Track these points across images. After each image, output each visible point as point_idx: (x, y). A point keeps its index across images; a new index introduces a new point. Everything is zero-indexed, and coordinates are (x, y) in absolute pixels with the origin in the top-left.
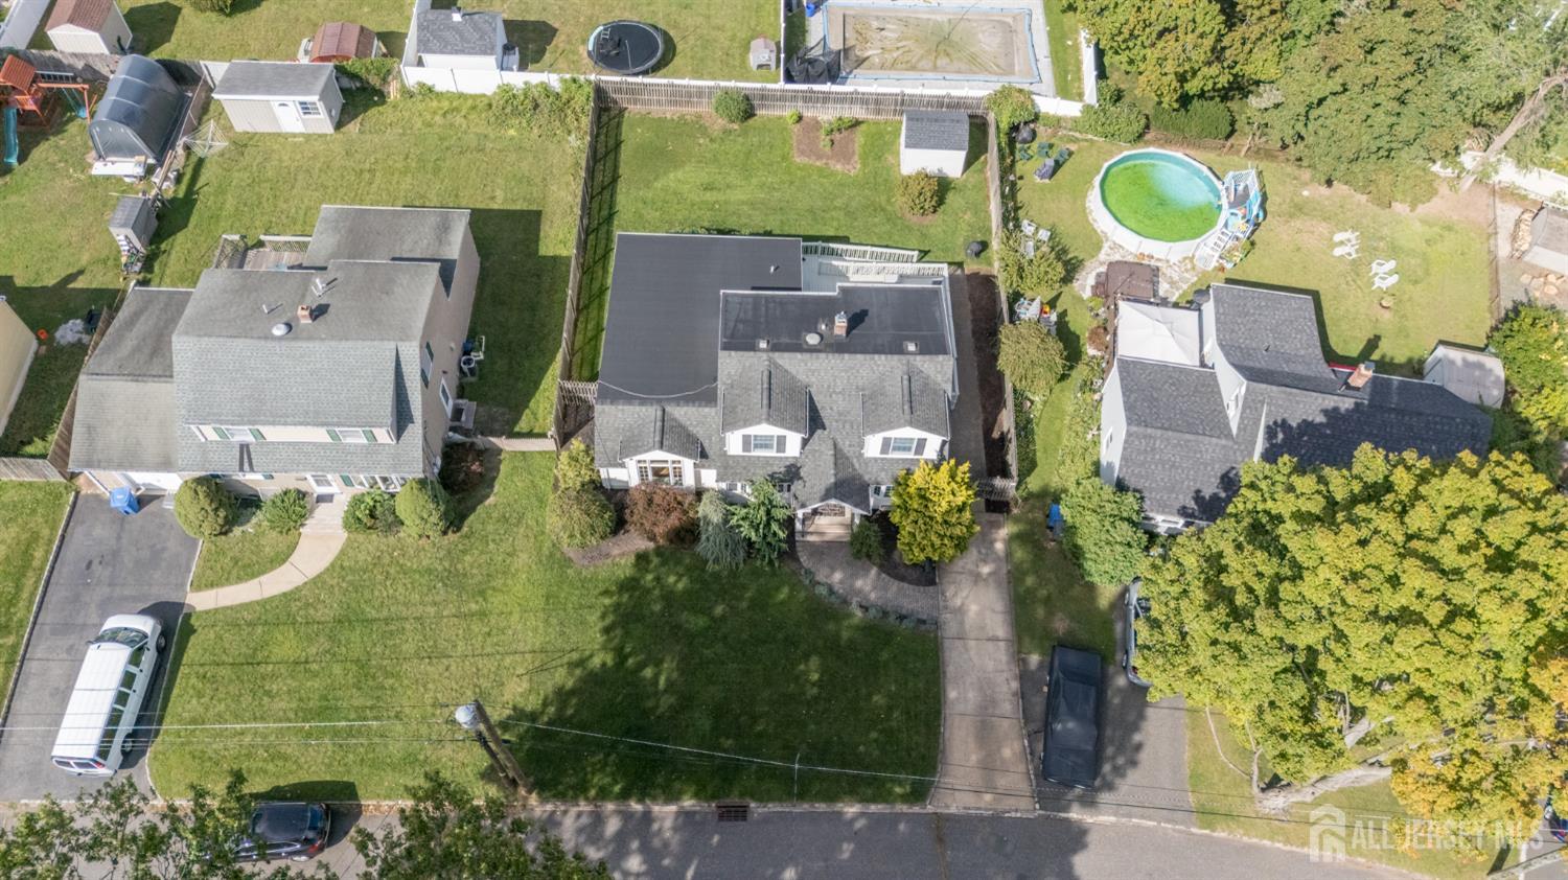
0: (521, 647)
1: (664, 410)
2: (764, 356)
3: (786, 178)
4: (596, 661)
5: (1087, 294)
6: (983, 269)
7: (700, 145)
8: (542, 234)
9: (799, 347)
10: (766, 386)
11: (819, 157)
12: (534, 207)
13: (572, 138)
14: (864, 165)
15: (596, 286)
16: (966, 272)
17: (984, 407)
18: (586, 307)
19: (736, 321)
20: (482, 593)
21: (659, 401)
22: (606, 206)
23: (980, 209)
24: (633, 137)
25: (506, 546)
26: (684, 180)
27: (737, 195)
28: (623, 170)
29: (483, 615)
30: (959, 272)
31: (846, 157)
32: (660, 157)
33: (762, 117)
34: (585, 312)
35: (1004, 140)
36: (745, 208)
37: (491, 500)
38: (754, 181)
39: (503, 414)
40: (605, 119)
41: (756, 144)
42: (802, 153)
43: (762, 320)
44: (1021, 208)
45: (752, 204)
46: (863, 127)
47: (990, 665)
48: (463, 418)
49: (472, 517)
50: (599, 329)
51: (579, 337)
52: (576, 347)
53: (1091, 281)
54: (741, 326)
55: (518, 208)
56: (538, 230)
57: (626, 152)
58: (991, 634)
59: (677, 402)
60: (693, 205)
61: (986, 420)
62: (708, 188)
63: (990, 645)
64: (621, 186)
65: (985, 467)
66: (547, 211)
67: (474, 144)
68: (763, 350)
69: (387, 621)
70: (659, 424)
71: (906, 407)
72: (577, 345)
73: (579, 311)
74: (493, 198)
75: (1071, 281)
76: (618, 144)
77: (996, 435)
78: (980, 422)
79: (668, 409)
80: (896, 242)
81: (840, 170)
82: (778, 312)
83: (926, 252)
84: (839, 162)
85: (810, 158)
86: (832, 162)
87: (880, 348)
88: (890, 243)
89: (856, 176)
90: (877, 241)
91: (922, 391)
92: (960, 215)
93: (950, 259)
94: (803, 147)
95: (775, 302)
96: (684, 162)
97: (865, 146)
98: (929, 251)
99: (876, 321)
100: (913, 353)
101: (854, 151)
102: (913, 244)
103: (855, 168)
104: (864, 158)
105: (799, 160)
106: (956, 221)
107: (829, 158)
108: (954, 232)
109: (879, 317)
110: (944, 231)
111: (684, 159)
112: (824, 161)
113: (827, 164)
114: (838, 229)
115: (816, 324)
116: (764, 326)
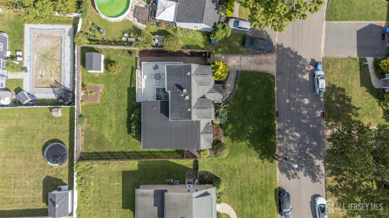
0: (246, 160)
2: (193, 110)
3: (106, 105)
4: (249, 144)
5: (145, 26)
6: (138, 52)
7: (94, 130)
8: (130, 170)
9: (190, 101)
10: (202, 109)
11: (97, 95)
12: (121, 174)
13: (94, 166)
14: (100, 83)
15: (147, 154)
16: (139, 57)
17: (181, 56)
18: (155, 156)
19: (181, 116)
20: (234, 170)
21: (199, 134)
22: (119, 154)
23: (117, 52)
24: (92, 149)
25: (223, 167)
26: (107, 134)
27: (114, 119)
28: (106, 150)
29: (239, 169)
30: (139, 59)
31: (97, 89)
32: (100, 140)
33: (82, 112)
34: (156, 156)
35: (93, 42)
36: (118, 116)
37: (211, 172)
38: (108, 114)
39: (188, 172)
40: (85, 158)
41: (93, 114)
42: (96, 100)
43: (180, 110)
44: (115, 40)
45: (117, 114)
46: (85, 83)
47: (247, 60)
48: (191, 181)
49: (216, 175)
50: (162, 152)
51: (165, 157)
52: (168, 157)
53: (140, 24)
54: (182, 115)
55: (121, 178)
56: (129, 171)
57: (98, 150)
58: (239, 60)
59: (199, 130)
60: (117, 130)
61: (185, 56)
62: (111, 126)
63: (242, 60)
64: (112, 150)
65: (198, 57)
66: (122, 170)
67: (98, 194)
68: (191, 110)
69: (241, 189)
70: (206, 134)
71: (206, 76)
72: (167, 157)
73: (156, 158)
74: (118, 185)
75: (141, 30)
76: (95, 153)
77: (189, 54)
78: (186, 57)
79: (201, 132)
80: (129, 75)
81: (102, 90)
82: (177, 106)
83: (132, 67)
84: (99, 90)
85: (98, 98)
86: (99, 92)
87: (189, 81)
88: (130, 77)
89: (105, 85)
90: (130, 80)
91: (201, 72)
92: (118, 57)
93: (135, 61)
94: (93, 100)
95: (173, 107)
96: (101, 134)
97: (92, 82)
98: (132, 66)
99: (179, 82)
100: (191, 73)
101: (95, 86)
102: (130, 70)
103: (101, 86)
104: (97, 83)
105: (99, 101)
106: (121, 58)
107: (97, 93)
108: (125, 59)
109: (177, 81)
110: (124, 62)
111: (100, 134)
112: (99, 94)
113: (100, 93)
114: (125, 91)
115: (181, 97)
116: (182, 110)
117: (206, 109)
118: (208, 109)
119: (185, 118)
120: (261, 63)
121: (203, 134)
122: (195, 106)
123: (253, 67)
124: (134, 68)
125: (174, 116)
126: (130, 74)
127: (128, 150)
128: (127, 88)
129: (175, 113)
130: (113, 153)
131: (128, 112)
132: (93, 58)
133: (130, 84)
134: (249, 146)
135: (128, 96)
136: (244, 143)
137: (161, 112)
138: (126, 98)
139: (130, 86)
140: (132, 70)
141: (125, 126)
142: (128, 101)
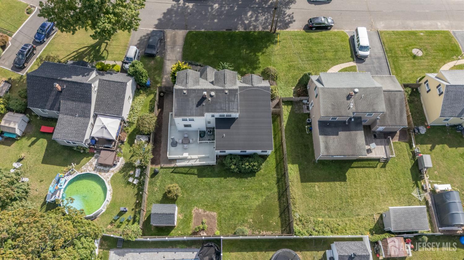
0: (278, 56)
2: (226, 88)
3: (219, 203)
4: (260, 53)
5: (121, 159)
6: (154, 167)
7: (251, 218)
8: (299, 173)
10: (226, 79)
11: (207, 215)
12: (305, 184)
13: (298, 216)
14: (191, 212)
15: (278, 154)
16: (160, 165)
17: (162, 118)
18: (280, 146)
19: (234, 101)
20: (290, 66)
21: (254, 87)
22: (281, 186)
23: (152, 193)
24: (275, 220)
25: (287, 77)
26: (256, 201)
27: (236, 194)
28: (276, 202)
29: (289, 62)
30: (162, 165)
31: (198, 215)
32: (264, 209)
34: (280, 144)
35: (137, 219)
36: (233, 188)
37: (293, 88)
38: (231, 201)
39: (296, 111)
40: (288, 229)
41: (231, 220)
42: (214, 217)
43: (227, 102)
44: (136, 195)
45: (231, 190)
46: (190, 232)
47: (171, 55)
48: (306, 107)
49: (297, 83)
50: (275, 138)
51: (280, 135)
52: (280, 131)
53: (118, 164)
54: (233, 99)
55: (309, 183)
56: (301, 174)
57: (278, 212)
58: (170, 61)
59: (249, 87)
60: (251, 189)
61: (162, 114)
62: (246, 197)
63: (170, 59)
64: (276, 195)
65: (165, 101)
66: (300, 184)
67: (332, 212)
68: (226, 90)
69: (309, 60)
70: (253, 81)
71: (188, 74)
72: (280, 133)
73: (282, 144)
74: (319, 187)
75: (125, 163)
76: (281, 216)
77: (160, 110)
78: (164, 113)
79: (251, 86)
80: (182, 176)
81: (200, 209)
82: (223, 105)
83: (172, 172)
84: (200, 213)
85: (211, 215)
86: (202, 213)
87: (194, 92)
88: (184, 175)
89: (194, 206)
90: (188, 175)
91: (183, 80)
92: (158, 189)
93: (165, 169)
94: (213, 220)
95: (224, 109)
96: (256, 209)
97: (190, 223)
98: (171, 173)
99: (194, 103)
100: (185, 90)
101: (194, 219)
102: (176, 176)
103: (194, 211)
104: (191, 216)
105: (215, 214)
106: (160, 187)
107: (204, 216)
108: (162, 181)
109: (193, 105)
110: (165, 182)
111: (256, 211)
112: (205, 213)
113: (205, 212)
114: (202, 181)
115: (212, 101)
116: (227, 99)
117: (226, 75)
118: (226, 73)
119: (236, 96)
120: (174, 43)
121: (253, 84)
122: (223, 86)
123: (179, 49)
124: (174, 170)
125: (233, 108)
126: (181, 175)
127: (275, 175)
128: (199, 179)
129: (231, 107)
130: (279, 194)
131: (229, 177)
132: (159, 212)
133: (193, 175)
134: (263, 53)
135: (209, 177)
136: (260, 58)
137: (229, 128)
138: (211, 179)
139: (196, 174)
140: (175, 173)
141: (246, 180)
142: (215, 177)
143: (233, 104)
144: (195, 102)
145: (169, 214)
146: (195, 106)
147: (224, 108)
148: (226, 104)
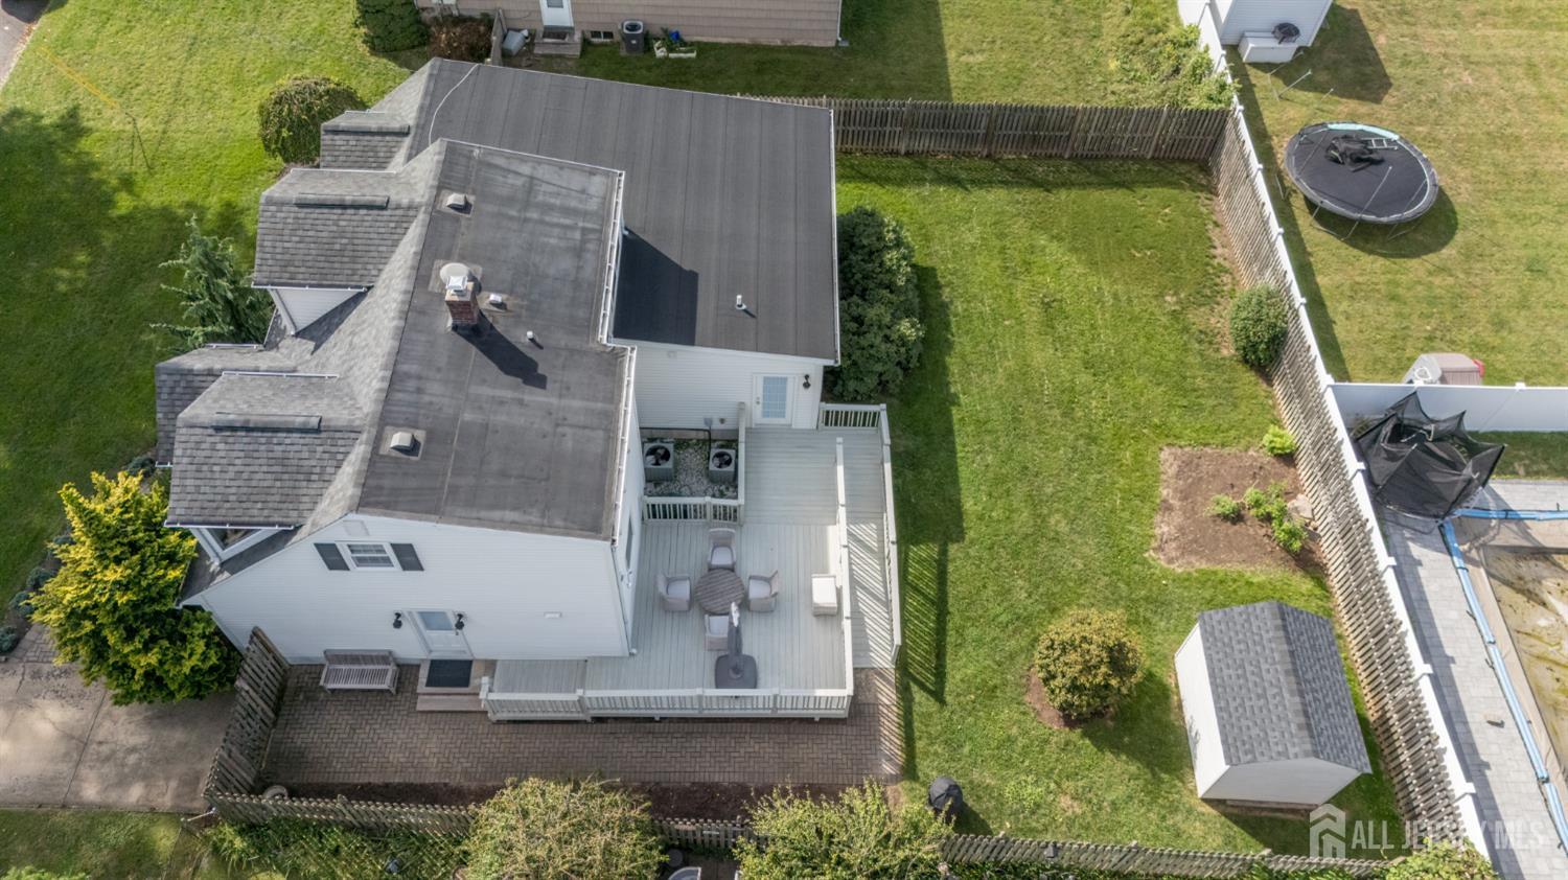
1: (403, 133)
2: (423, 200)
3: (1107, 431)
7: (1160, 296)
9: (436, 249)
11: (1184, 495)
14: (1184, 581)
19: (532, 178)
21: (422, 127)
24: (1150, 205)
27: (1039, 352)
31: (1195, 543)
33: (1270, 396)
36: (1010, 364)
38: (1087, 379)
42: (1188, 465)
43: (534, 215)
45: (1024, 376)
48: (548, 41)
54: (515, 180)
55: (953, 79)
57: (1109, 196)
62: (1052, 310)
64: (1027, 194)
67: (1074, 26)
68: (437, 198)
74: (968, 52)
79: (407, 141)
80: (960, 631)
81: (1157, 531)
82: (553, 241)
83: (938, 695)
84: (1181, 529)
85: (1178, 476)
86: (1177, 518)
87: (412, 384)
88: (953, 621)
89: (1144, 562)
90: (951, 592)
91: (283, 461)
92: (1068, 785)
93: (920, 745)
94: (1206, 467)
96: (1108, 274)
97: (1249, 584)
98: (942, 701)
99: (508, 394)
100: (378, 440)
101: (1221, 562)
102: (961, 669)
103: (1171, 561)
104: (1205, 579)
105: (1168, 459)
106: (1048, 775)
107: (1191, 513)
108: (1008, 764)
109: (521, 402)
110: (1011, 740)
111: (1116, 274)
112: (1176, 503)
113: (1169, 508)
114: (981, 518)
115: (511, 293)
116: (513, 213)
122: (406, 217)
124: (922, 686)
125: (583, 191)
126: (951, 638)
128: (971, 534)
129: (573, 204)
130: (1019, 184)
131: (948, 384)
133: (951, 568)
134: (126, 185)
135: (955, 481)
137: (693, 277)
138: (964, 473)
139: (944, 552)
140: (940, 674)
141: (959, 306)
142: (953, 452)
143: (544, 187)
144: (495, 386)
145: (1289, 641)
146: (533, 396)
147: (577, 235)
148: (542, 222)
